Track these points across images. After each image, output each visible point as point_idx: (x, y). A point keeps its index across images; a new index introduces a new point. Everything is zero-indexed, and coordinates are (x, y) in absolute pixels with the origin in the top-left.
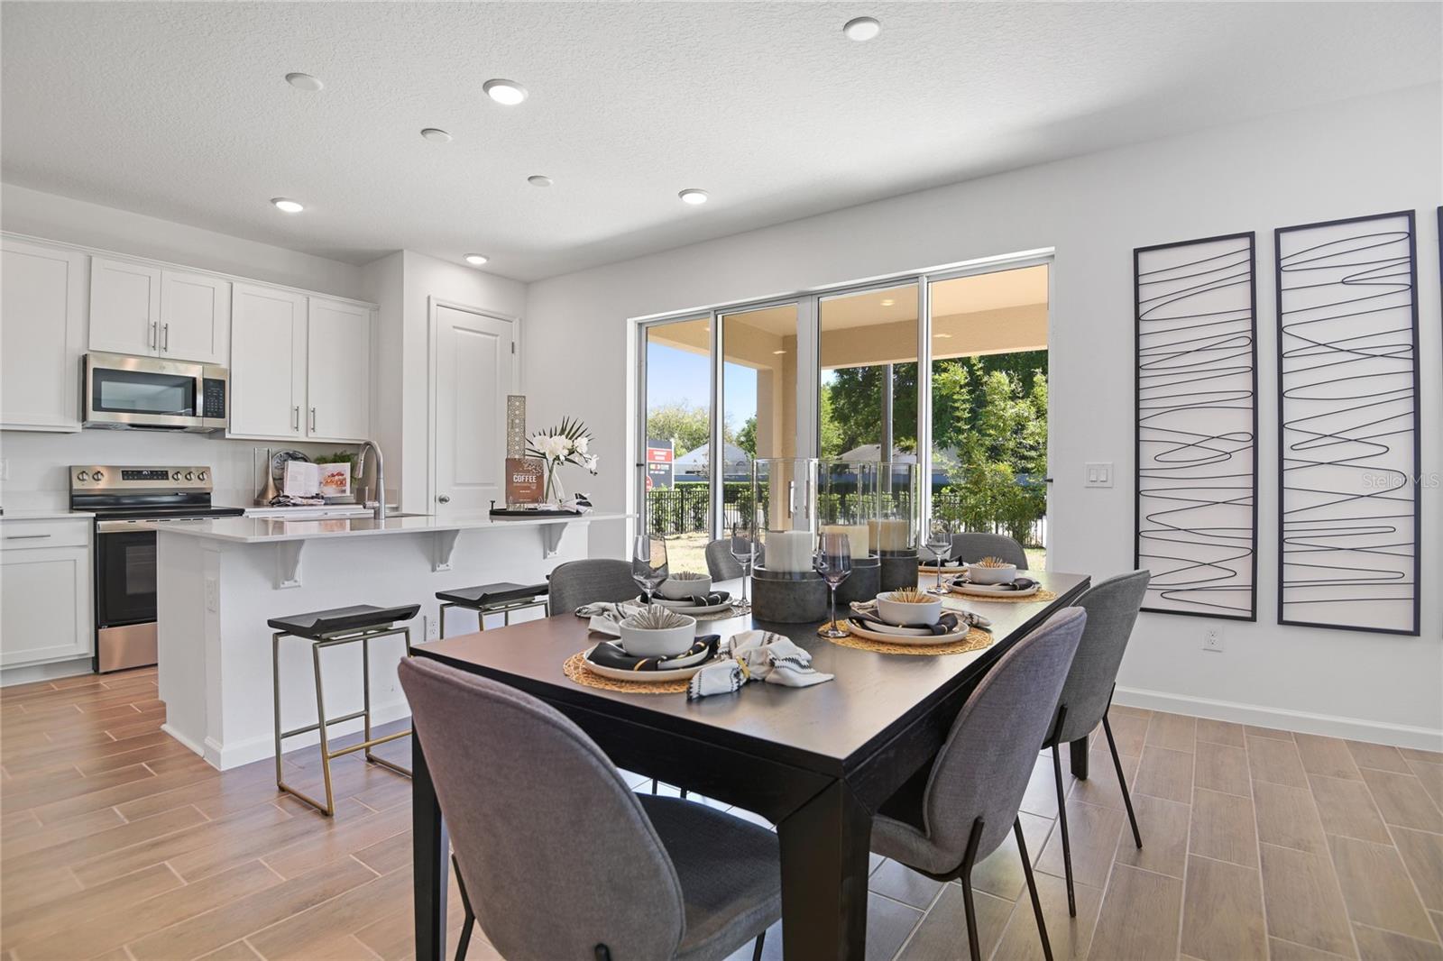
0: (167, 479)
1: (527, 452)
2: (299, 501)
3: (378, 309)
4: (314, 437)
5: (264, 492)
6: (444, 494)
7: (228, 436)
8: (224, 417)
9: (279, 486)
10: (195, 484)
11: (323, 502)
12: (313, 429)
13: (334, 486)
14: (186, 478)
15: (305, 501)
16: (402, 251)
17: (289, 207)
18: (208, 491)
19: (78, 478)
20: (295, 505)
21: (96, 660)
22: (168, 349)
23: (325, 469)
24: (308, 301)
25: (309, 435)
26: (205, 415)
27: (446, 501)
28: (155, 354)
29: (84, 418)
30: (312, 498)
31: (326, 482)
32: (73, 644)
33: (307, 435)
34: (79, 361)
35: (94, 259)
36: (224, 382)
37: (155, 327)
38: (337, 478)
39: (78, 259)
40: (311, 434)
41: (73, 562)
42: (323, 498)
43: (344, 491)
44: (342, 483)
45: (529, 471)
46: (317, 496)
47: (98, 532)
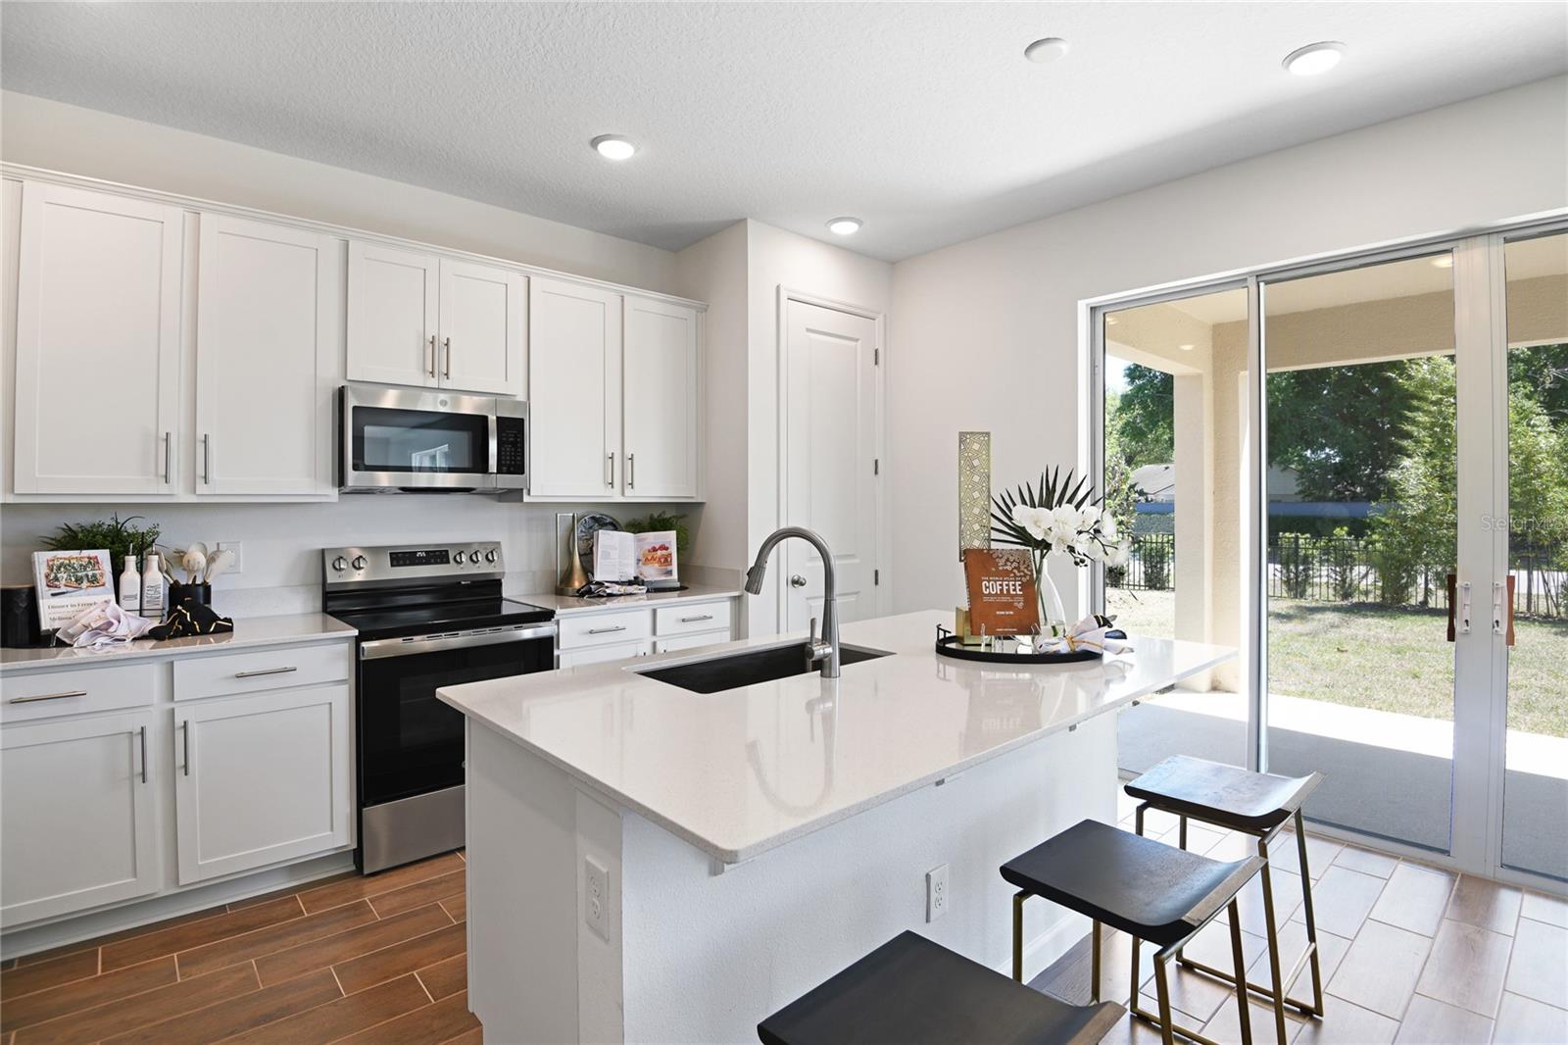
0: (448, 562)
1: (995, 535)
2: (615, 589)
3: (706, 310)
4: (633, 496)
5: (567, 576)
6: (795, 574)
7: (526, 499)
8: (523, 473)
9: (588, 569)
10: (482, 568)
11: (644, 589)
12: (631, 484)
13: (657, 565)
14: (472, 560)
15: (622, 589)
16: (745, 220)
17: (615, 151)
18: (498, 578)
19: (334, 567)
20: (610, 595)
21: (358, 855)
22: (451, 375)
23: (644, 539)
24: (623, 300)
25: (626, 494)
26: (499, 471)
27: (802, 584)
28: (433, 383)
29: (341, 481)
30: (630, 583)
31: (644, 560)
32: (329, 833)
33: (623, 494)
34: (333, 395)
35: (350, 244)
36: (522, 420)
37: (432, 342)
38: (659, 553)
39: (331, 245)
40: (628, 491)
41: (327, 706)
42: (643, 583)
43: (670, 573)
44: (666, 560)
45: (1007, 573)
46: (636, 581)
47: (362, 658)
